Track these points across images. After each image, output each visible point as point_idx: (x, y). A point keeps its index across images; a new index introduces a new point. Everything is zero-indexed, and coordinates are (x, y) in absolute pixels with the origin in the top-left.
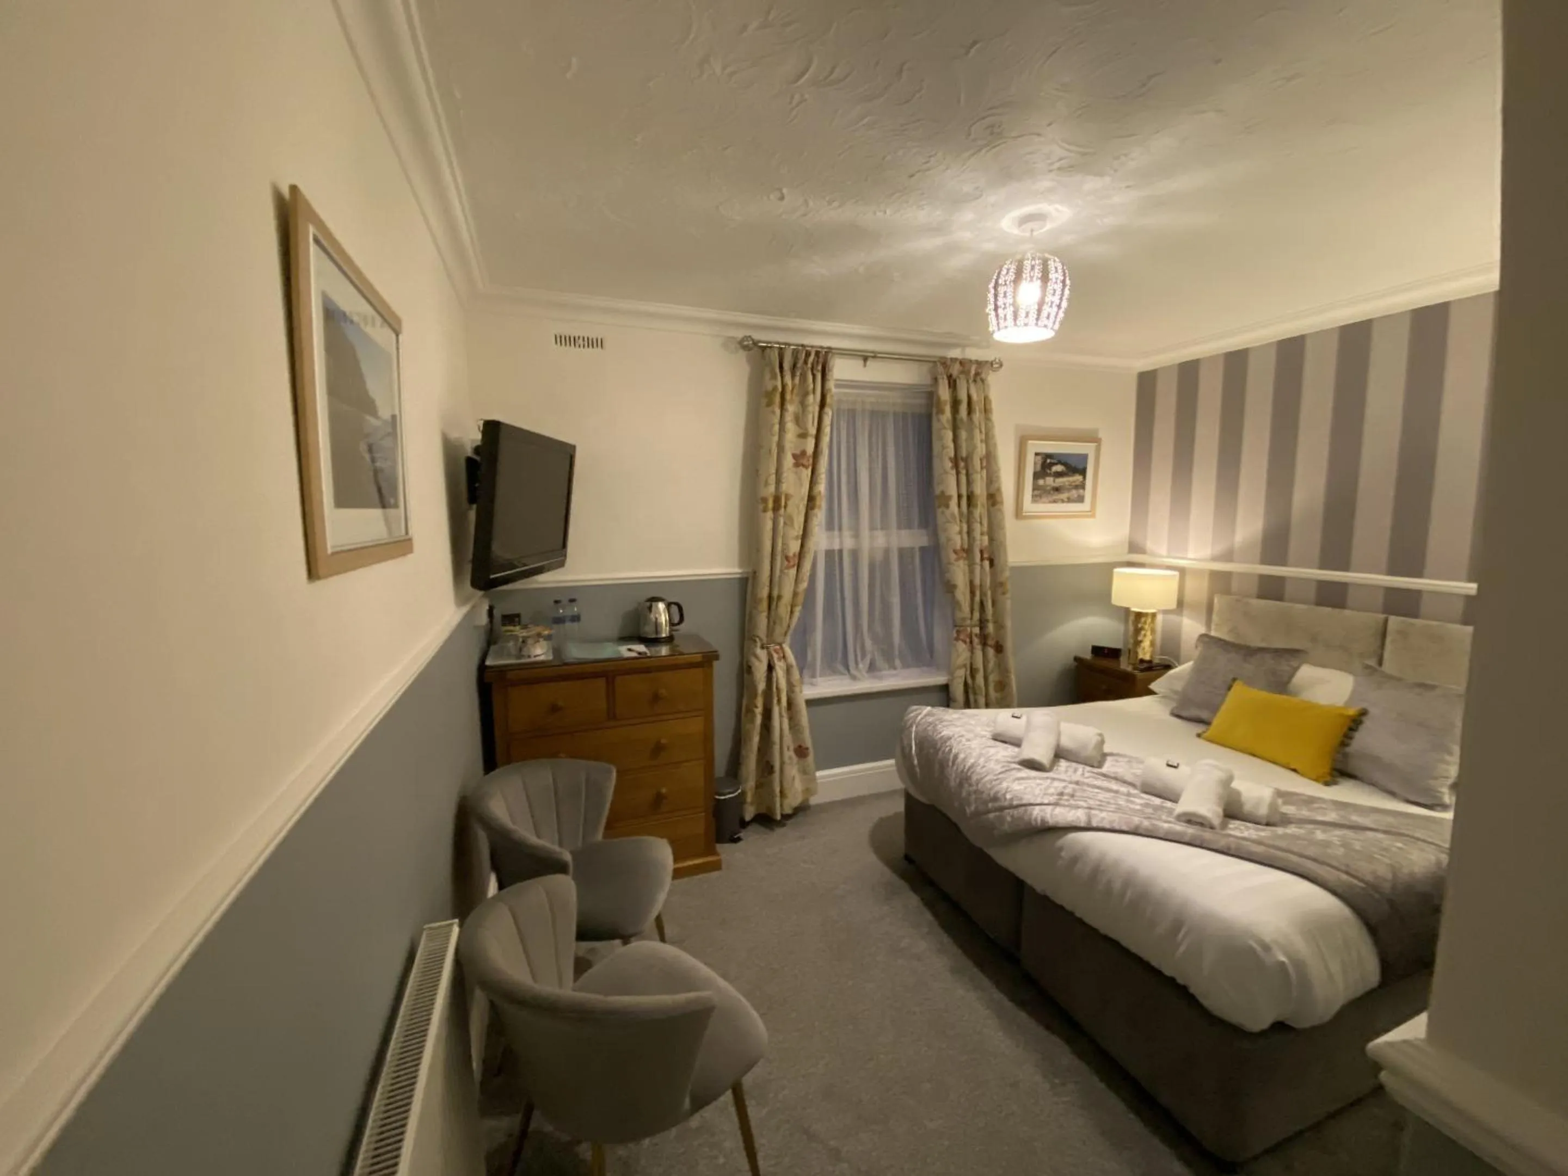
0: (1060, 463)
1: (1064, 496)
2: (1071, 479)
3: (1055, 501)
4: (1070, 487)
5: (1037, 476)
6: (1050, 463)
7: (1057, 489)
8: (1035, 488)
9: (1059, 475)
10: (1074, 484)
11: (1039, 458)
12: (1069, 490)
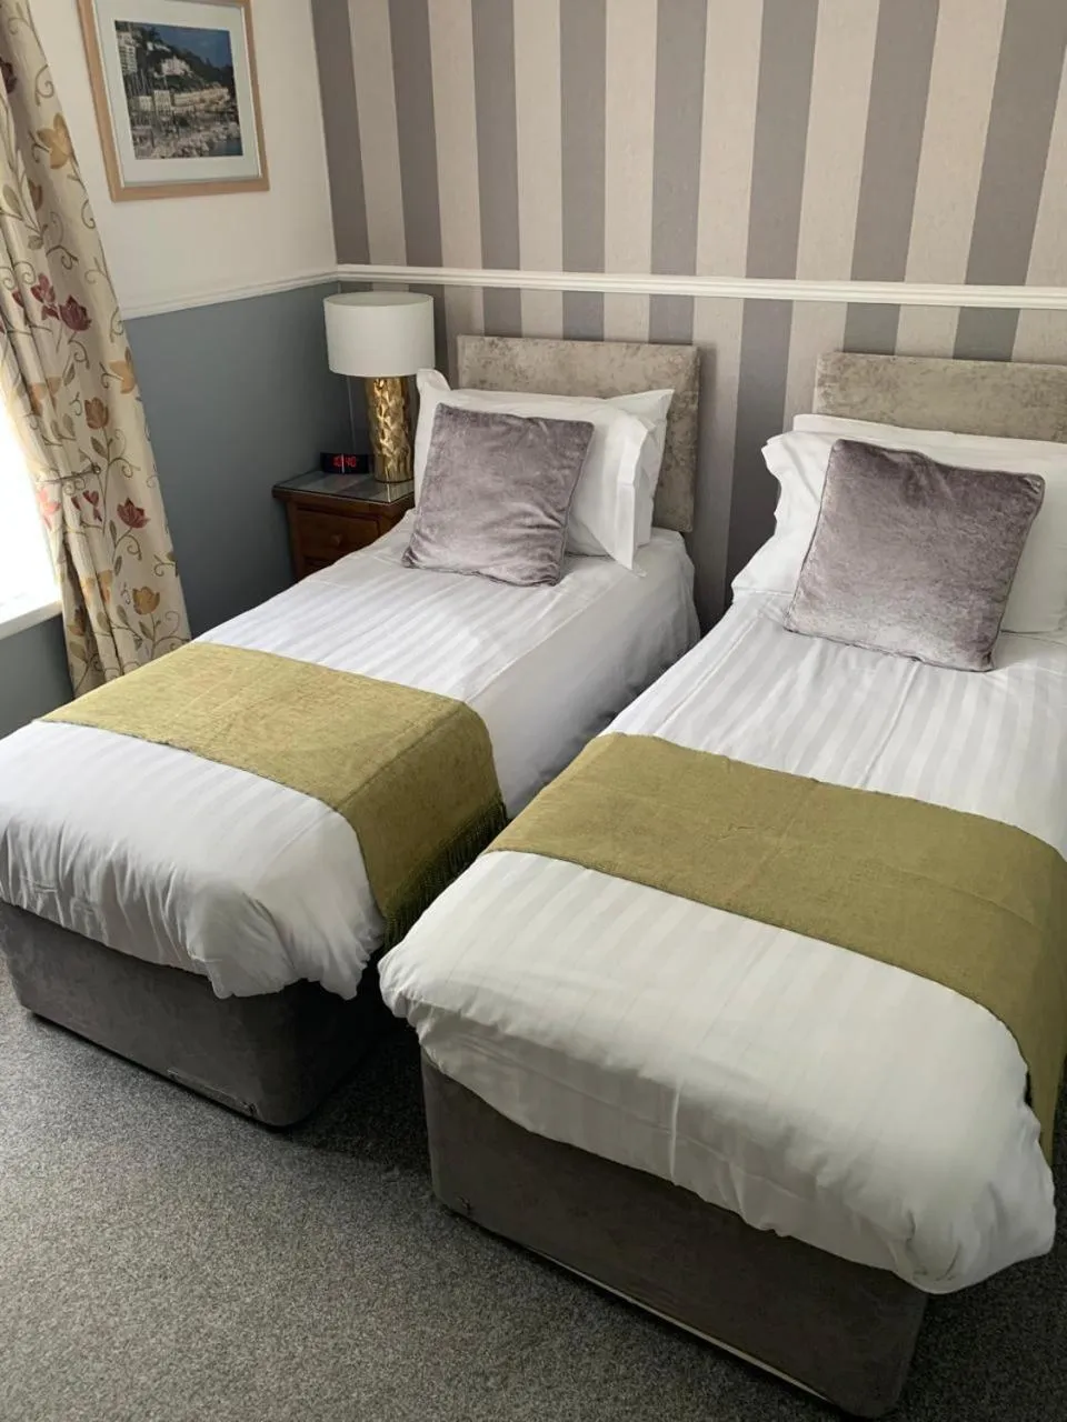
0: (175, 53)
1: (199, 138)
2: (207, 94)
3: (185, 154)
4: (208, 116)
5: (133, 86)
6: (155, 51)
7: (182, 122)
8: (137, 117)
9: (178, 85)
10: (213, 108)
11: (127, 35)
12: (208, 123)
